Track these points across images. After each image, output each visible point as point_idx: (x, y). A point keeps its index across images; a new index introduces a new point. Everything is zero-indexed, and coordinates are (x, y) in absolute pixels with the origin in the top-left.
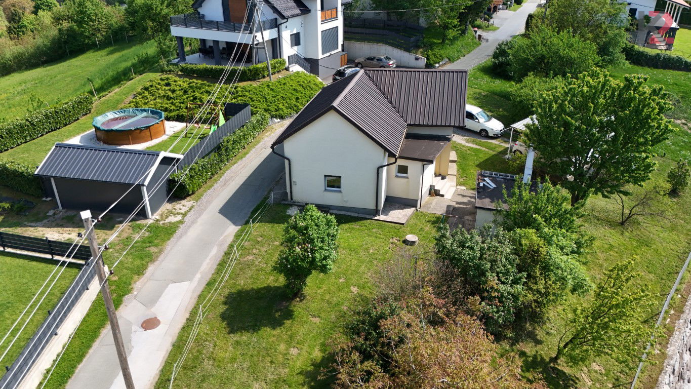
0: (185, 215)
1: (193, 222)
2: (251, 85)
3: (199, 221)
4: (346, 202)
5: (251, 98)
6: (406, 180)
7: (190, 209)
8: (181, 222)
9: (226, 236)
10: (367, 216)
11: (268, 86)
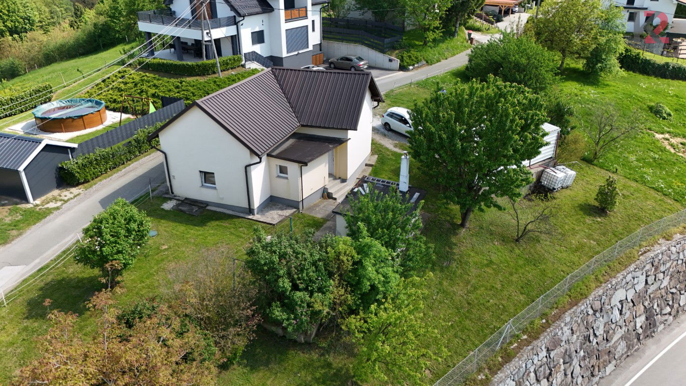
0: (66, 202)
1: (69, 209)
2: (197, 80)
3: (76, 209)
4: (222, 199)
5: (193, 93)
6: (285, 181)
7: (75, 196)
8: (58, 208)
10: (242, 215)
11: (215, 82)
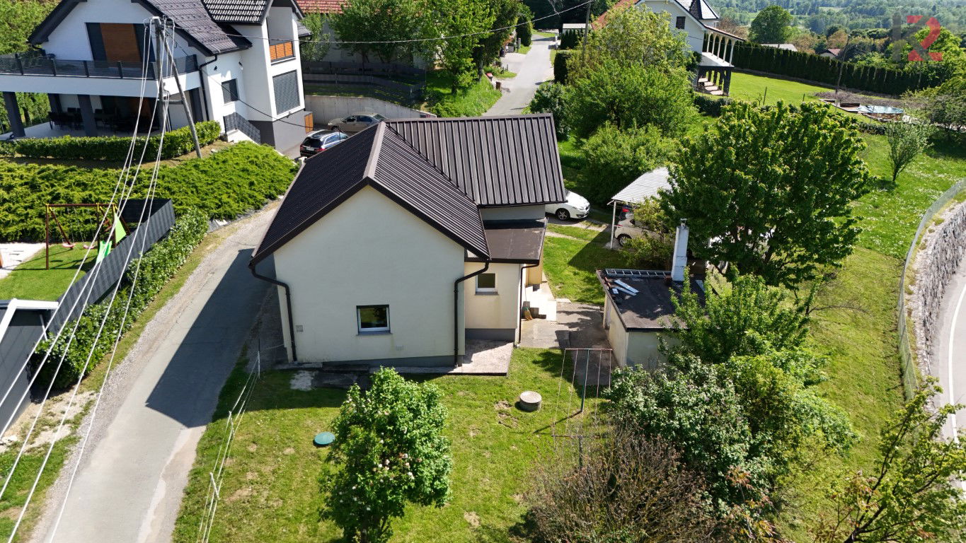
0: (75, 423)
1: (99, 435)
3: (113, 431)
4: (400, 349)
6: (493, 298)
7: (87, 408)
8: (72, 440)
9: (177, 454)
10: (440, 370)
11: (196, 166)
